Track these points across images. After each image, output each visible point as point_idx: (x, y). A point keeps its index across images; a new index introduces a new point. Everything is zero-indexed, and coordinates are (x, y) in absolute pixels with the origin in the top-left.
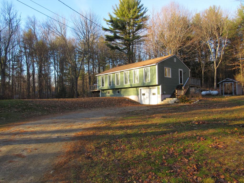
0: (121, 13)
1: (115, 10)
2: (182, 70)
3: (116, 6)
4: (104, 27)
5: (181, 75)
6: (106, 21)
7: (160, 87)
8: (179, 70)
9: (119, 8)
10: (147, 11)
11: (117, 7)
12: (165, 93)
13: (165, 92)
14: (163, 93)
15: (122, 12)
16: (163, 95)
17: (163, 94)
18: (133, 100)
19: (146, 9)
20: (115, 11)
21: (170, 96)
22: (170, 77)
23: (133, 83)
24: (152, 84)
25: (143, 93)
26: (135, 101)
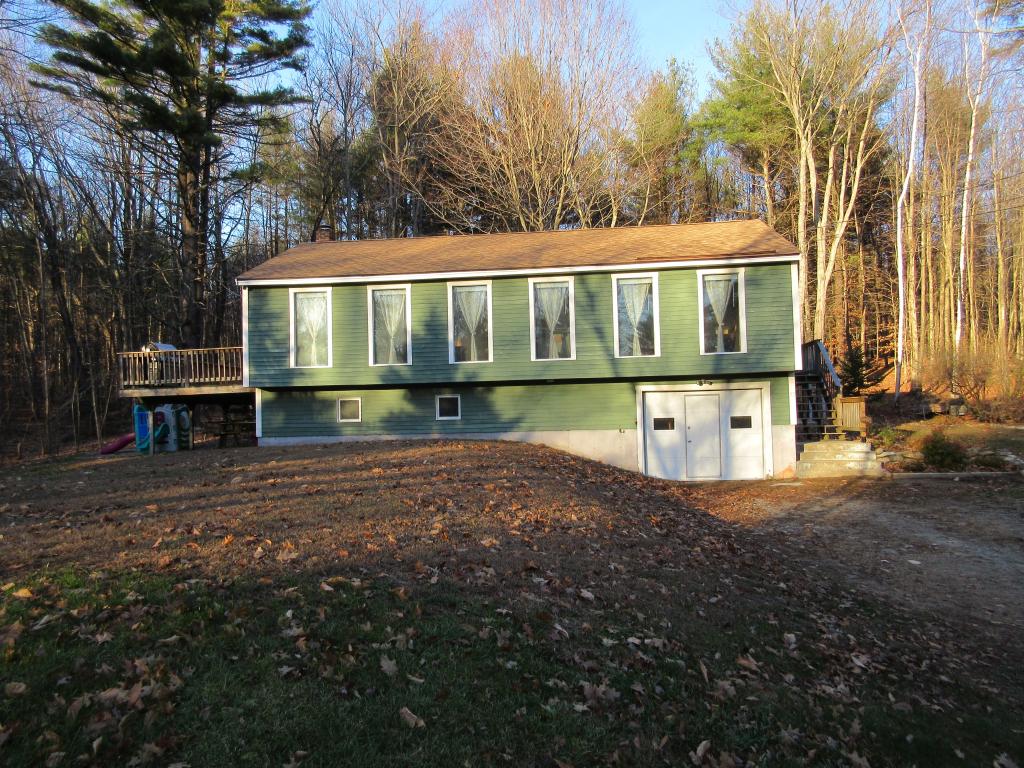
7: (791, 381)
23: (617, 356)
24: (762, 365)
25: (661, 416)
26: (600, 463)
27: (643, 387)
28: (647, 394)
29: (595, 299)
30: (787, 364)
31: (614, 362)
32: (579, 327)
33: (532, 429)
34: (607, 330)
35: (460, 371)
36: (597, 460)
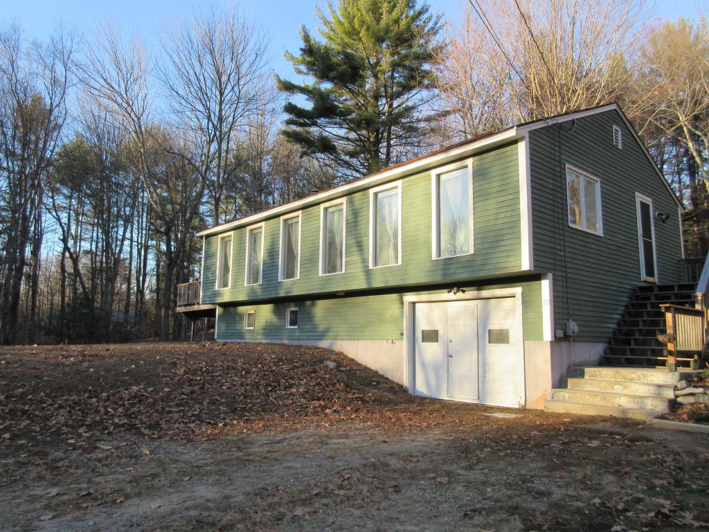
0: (346, 25)
1: (326, 22)
2: (648, 201)
3: (330, 6)
4: (282, 80)
5: (647, 233)
6: (291, 63)
7: (545, 285)
8: (640, 198)
9: (339, 14)
10: (441, 28)
11: (334, 12)
12: (576, 329)
13: (573, 327)
14: (560, 334)
15: (351, 22)
16: (564, 345)
17: (562, 338)
18: (366, 369)
19: (439, 18)
20: (325, 24)
21: (598, 349)
22: (599, 231)
23: (371, 267)
24: (488, 267)
25: (427, 328)
26: (377, 372)
27: (409, 297)
28: (417, 304)
29: (359, 215)
30: (514, 264)
31: (368, 273)
32: (348, 243)
33: (335, 338)
34: (365, 243)
35: (283, 287)
36: (375, 369)
